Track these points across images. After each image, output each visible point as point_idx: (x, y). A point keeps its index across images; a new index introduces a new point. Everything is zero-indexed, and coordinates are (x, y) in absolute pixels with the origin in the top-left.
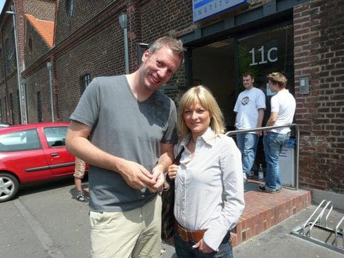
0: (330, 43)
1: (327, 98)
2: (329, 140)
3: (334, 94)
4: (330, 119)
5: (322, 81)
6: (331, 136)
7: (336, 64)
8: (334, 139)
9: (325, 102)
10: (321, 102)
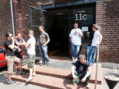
1: (107, 33)
2: (107, 47)
6: (108, 45)
7: (110, 23)
10: (105, 35)
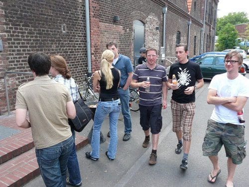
0: (10, 21)
1: (13, 54)
2: (17, 79)
3: (16, 52)
4: (16, 67)
5: (9, 43)
6: (17, 77)
7: (15, 34)
8: (19, 78)
9: (12, 56)
10: (10, 57)
